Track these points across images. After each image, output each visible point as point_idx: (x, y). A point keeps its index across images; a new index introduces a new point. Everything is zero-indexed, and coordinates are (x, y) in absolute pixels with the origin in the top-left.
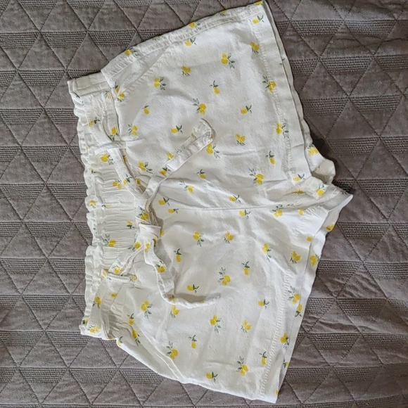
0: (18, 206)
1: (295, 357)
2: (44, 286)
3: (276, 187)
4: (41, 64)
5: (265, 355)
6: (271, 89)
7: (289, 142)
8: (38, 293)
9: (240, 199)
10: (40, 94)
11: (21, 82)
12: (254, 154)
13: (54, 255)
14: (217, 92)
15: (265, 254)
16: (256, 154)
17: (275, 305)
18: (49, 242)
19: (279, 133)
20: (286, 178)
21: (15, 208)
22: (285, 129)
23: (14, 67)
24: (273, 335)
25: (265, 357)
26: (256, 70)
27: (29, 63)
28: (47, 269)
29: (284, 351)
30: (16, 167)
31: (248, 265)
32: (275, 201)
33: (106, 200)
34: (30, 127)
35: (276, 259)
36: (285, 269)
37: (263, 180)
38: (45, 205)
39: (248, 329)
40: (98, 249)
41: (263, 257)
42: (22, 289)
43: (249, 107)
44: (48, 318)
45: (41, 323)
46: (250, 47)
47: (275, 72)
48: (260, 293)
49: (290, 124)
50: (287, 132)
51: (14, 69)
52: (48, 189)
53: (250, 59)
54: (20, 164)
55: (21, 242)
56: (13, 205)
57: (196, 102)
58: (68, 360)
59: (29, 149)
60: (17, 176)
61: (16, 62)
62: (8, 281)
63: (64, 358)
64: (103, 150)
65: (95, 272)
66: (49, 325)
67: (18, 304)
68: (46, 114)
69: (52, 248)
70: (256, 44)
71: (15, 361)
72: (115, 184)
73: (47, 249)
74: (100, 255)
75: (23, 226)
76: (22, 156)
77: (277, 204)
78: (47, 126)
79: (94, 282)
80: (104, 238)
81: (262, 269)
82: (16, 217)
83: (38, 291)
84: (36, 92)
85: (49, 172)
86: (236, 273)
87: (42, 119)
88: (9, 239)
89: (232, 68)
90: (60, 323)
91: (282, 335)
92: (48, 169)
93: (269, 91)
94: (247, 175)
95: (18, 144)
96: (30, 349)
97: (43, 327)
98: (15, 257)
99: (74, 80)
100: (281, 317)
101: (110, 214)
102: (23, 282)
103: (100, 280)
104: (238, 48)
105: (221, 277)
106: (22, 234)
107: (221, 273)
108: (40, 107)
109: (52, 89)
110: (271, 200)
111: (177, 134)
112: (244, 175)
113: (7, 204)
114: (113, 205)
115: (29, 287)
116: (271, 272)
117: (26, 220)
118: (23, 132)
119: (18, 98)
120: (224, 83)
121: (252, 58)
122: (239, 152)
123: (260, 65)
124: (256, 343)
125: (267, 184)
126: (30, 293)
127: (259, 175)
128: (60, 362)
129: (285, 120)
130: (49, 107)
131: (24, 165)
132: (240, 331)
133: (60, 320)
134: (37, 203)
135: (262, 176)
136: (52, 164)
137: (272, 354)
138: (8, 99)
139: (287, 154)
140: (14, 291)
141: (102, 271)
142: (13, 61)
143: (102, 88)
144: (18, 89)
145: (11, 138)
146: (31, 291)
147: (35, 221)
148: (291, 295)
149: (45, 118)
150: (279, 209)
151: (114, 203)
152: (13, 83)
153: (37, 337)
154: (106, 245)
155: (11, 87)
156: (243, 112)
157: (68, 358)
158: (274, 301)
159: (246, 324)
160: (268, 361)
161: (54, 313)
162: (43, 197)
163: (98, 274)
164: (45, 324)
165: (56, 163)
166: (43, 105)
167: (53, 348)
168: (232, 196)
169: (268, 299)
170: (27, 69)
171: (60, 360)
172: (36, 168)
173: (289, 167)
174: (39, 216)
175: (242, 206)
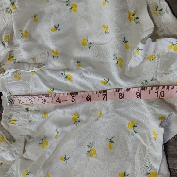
15: (131, 129)
19: (130, 20)
22: (135, 16)
31: (112, 140)
37: (122, 63)
41: (128, 132)
50: (137, 20)
57: (68, 3)
107: (89, 146)
135: (122, 60)
151: (16, 91)
158: (133, 175)
168: (103, 80)
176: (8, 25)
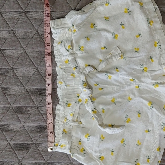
0: (22, 79)
1: (163, 158)
2: (35, 121)
3: (156, 73)
4: (36, 8)
5: (149, 157)
6: (151, 24)
7: (161, 51)
8: (31, 124)
9: (136, 80)
10: (35, 24)
11: (26, 17)
12: (143, 57)
13: (41, 105)
14: (123, 28)
15: (150, 106)
16: (144, 57)
17: (154, 132)
18: (38, 98)
19: (155, 46)
20: (161, 68)
21: (21, 81)
22: (159, 44)
23: (22, 9)
24: (153, 147)
25: (149, 159)
26: (143, 15)
27: (30, 8)
28: (37, 112)
29: (158, 155)
30: (22, 60)
31: (140, 112)
32: (155, 80)
33: (67, 83)
34: (30, 40)
35: (156, 108)
36: (160, 113)
37: (147, 70)
38: (37, 79)
39: (140, 144)
40: (62, 108)
41: (148, 108)
42: (23, 122)
43: (140, 34)
44: (36, 137)
45: (33, 139)
46: (139, 4)
47: (152, 15)
48: (146, 126)
49: (161, 42)
50: (160, 46)
51: (22, 11)
52: (38, 71)
53: (139, 9)
54: (25, 58)
55: (24, 98)
56: (20, 79)
57: (113, 34)
58: (46, 158)
59: (29, 51)
60: (22, 65)
61: (23, 7)
62: (16, 118)
63: (44, 157)
64: (66, 57)
65: (60, 119)
66: (37, 140)
67: (21, 129)
68: (38, 34)
69: (39, 101)
70: (141, 2)
71: (19, 158)
72: (72, 75)
73: (37, 102)
74: (63, 111)
75: (25, 90)
76: (25, 55)
77: (156, 81)
78: (39, 39)
79: (60, 125)
80: (65, 102)
81: (147, 114)
82: (21, 85)
83: (31, 123)
84: (33, 22)
85: (39, 62)
86: (134, 116)
87: (36, 36)
88: (18, 96)
89: (130, 15)
90: (43, 139)
91: (158, 147)
92: (38, 61)
93: (150, 25)
94: (139, 68)
95: (23, 48)
96: (27, 152)
97: (34, 141)
98: (21, 106)
99: (53, 20)
100: (157, 138)
101: (69, 90)
102: (24, 118)
103: (62, 123)
104: (133, 5)
105: (126, 119)
106: (24, 94)
107: (126, 117)
108: (35, 30)
109: (42, 21)
110: (153, 79)
111: (104, 50)
112: (137, 68)
113: (17, 79)
114: (70, 85)
115: (27, 121)
116: (152, 116)
117: (26, 87)
118: (26, 42)
119: (24, 25)
120: (126, 23)
121: (140, 9)
122: (136, 56)
123: (144, 12)
124: (144, 151)
125: (150, 72)
126: (27, 124)
127: (145, 68)
128: (42, 159)
129: (159, 40)
130: (40, 30)
131: (27, 59)
132: (136, 146)
133: (43, 138)
134: (32, 78)
135: (147, 68)
136: (41, 59)
137: (152, 157)
138: (19, 25)
139: (161, 57)
140: (19, 123)
141: (64, 119)
142: (22, 6)
143: (67, 26)
144: (24, 21)
145: (20, 45)
146: (28, 123)
147: (31, 87)
148: (163, 127)
149: (38, 35)
150: (156, 84)
151: (71, 84)
152: (22, 17)
153: (30, 146)
154: (66, 106)
155: (20, 19)
156: (137, 37)
157: (47, 157)
158: (153, 130)
159: (139, 142)
160: (151, 160)
161: (40, 134)
162: (36, 75)
163: (62, 120)
164: (35, 140)
165: (43, 58)
166: (37, 29)
167: (39, 152)
168: (132, 78)
169: (150, 129)
170: (29, 11)
171: (42, 158)
172: (32, 61)
173: (162, 63)
174: (33, 85)
175: (137, 84)
176: (68, 39)
